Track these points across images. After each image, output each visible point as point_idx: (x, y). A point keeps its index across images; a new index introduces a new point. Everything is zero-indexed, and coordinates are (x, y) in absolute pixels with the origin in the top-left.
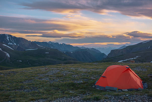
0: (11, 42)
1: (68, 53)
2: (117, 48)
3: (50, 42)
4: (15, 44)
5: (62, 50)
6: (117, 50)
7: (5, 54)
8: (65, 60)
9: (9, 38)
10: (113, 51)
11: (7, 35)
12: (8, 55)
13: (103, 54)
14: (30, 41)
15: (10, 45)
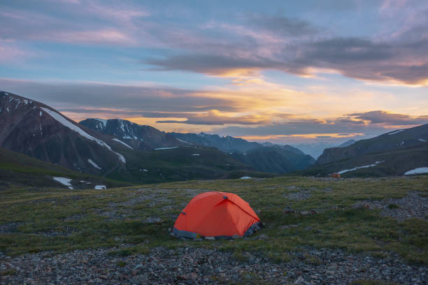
0: (128, 134)
1: (237, 156)
2: (337, 144)
3: (202, 133)
4: (136, 138)
5: (225, 148)
6: (335, 149)
7: (117, 156)
8: (231, 168)
9: (125, 127)
10: (327, 151)
11: (121, 120)
12: (123, 159)
13: (309, 157)
14: (163, 132)
15: (126, 141)
